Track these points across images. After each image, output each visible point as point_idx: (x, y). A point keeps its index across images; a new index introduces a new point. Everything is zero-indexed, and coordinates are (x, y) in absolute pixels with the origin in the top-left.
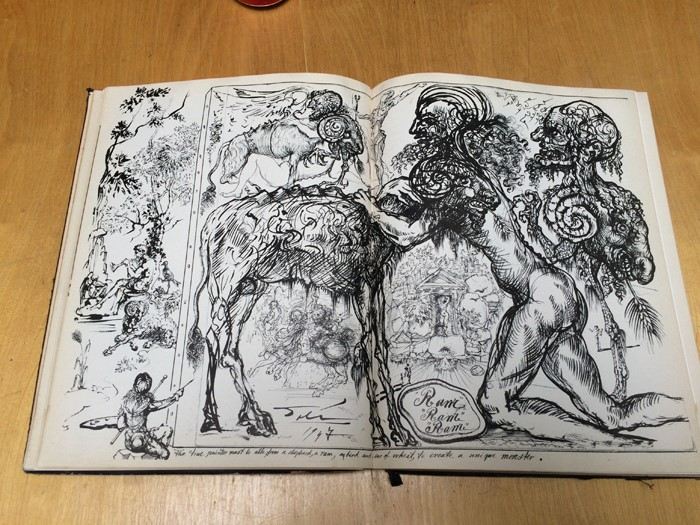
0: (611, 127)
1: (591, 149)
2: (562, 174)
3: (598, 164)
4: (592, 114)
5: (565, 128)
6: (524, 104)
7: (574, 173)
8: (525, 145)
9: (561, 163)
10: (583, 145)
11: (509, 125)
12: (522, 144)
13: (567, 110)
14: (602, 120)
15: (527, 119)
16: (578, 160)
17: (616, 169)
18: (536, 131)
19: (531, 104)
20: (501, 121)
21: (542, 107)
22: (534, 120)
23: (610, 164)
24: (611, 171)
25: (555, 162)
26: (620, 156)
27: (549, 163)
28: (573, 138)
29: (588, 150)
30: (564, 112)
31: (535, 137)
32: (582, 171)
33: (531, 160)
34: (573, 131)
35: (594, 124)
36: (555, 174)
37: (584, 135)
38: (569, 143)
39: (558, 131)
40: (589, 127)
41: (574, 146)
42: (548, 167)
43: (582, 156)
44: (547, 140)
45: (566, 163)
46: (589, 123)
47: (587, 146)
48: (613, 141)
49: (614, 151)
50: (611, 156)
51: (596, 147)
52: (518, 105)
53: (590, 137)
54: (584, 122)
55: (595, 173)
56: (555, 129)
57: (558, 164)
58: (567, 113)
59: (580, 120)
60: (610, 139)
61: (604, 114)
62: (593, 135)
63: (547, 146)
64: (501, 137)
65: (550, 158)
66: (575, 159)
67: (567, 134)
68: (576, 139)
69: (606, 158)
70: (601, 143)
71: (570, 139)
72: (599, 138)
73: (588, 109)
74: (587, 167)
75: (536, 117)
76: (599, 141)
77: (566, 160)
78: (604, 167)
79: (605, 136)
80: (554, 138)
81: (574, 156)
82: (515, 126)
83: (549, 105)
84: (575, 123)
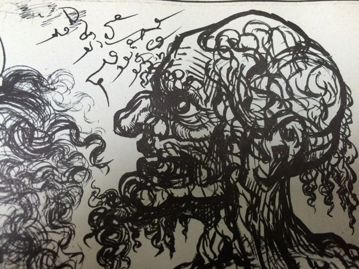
0: (326, 75)
1: (277, 139)
2: (196, 227)
3: (295, 183)
4: (279, 45)
5: (211, 89)
6: (100, 31)
7: (231, 219)
8: (95, 154)
9: (197, 192)
10: (255, 130)
11: (48, 96)
12: (86, 151)
13: (218, 40)
14: (305, 60)
15: (109, 73)
16: (242, 179)
17: (341, 193)
18: (132, 106)
19: (122, 29)
20: (26, 87)
21: (148, 36)
22: (128, 74)
23: (325, 179)
24: (328, 201)
25: (179, 193)
26: (350, 153)
27: (161, 197)
28: (230, 115)
29: (269, 145)
30: (211, 43)
31: (126, 123)
32: (252, 209)
33: (110, 196)
34: (230, 96)
35: (286, 71)
36: (179, 227)
37: (258, 103)
38: (219, 130)
39: (191, 100)
40: (272, 79)
41: (233, 138)
42: (159, 211)
43: (252, 163)
44: (160, 128)
45: (209, 192)
46: (273, 71)
47: (267, 134)
48: (333, 112)
49: (335, 142)
50: (327, 157)
51: (289, 135)
52: (86, 35)
53: (275, 109)
54: (261, 67)
55: (287, 211)
56: (183, 95)
57: (189, 197)
58: (218, 48)
59: (250, 63)
60: (325, 107)
61: (310, 42)
62: (282, 101)
63: (159, 145)
64: (18, 137)
65: (166, 181)
66: (234, 176)
67: (215, 103)
68: (238, 116)
69: (316, 164)
70: (302, 120)
71: (223, 119)
72: (296, 108)
73: (270, 32)
74: (265, 197)
75: (134, 65)
76: (297, 117)
77: (211, 180)
78: (309, 191)
79: (313, 102)
80: (178, 120)
81: (233, 167)
82: (69, 99)
83: (169, 31)
84: (236, 72)
